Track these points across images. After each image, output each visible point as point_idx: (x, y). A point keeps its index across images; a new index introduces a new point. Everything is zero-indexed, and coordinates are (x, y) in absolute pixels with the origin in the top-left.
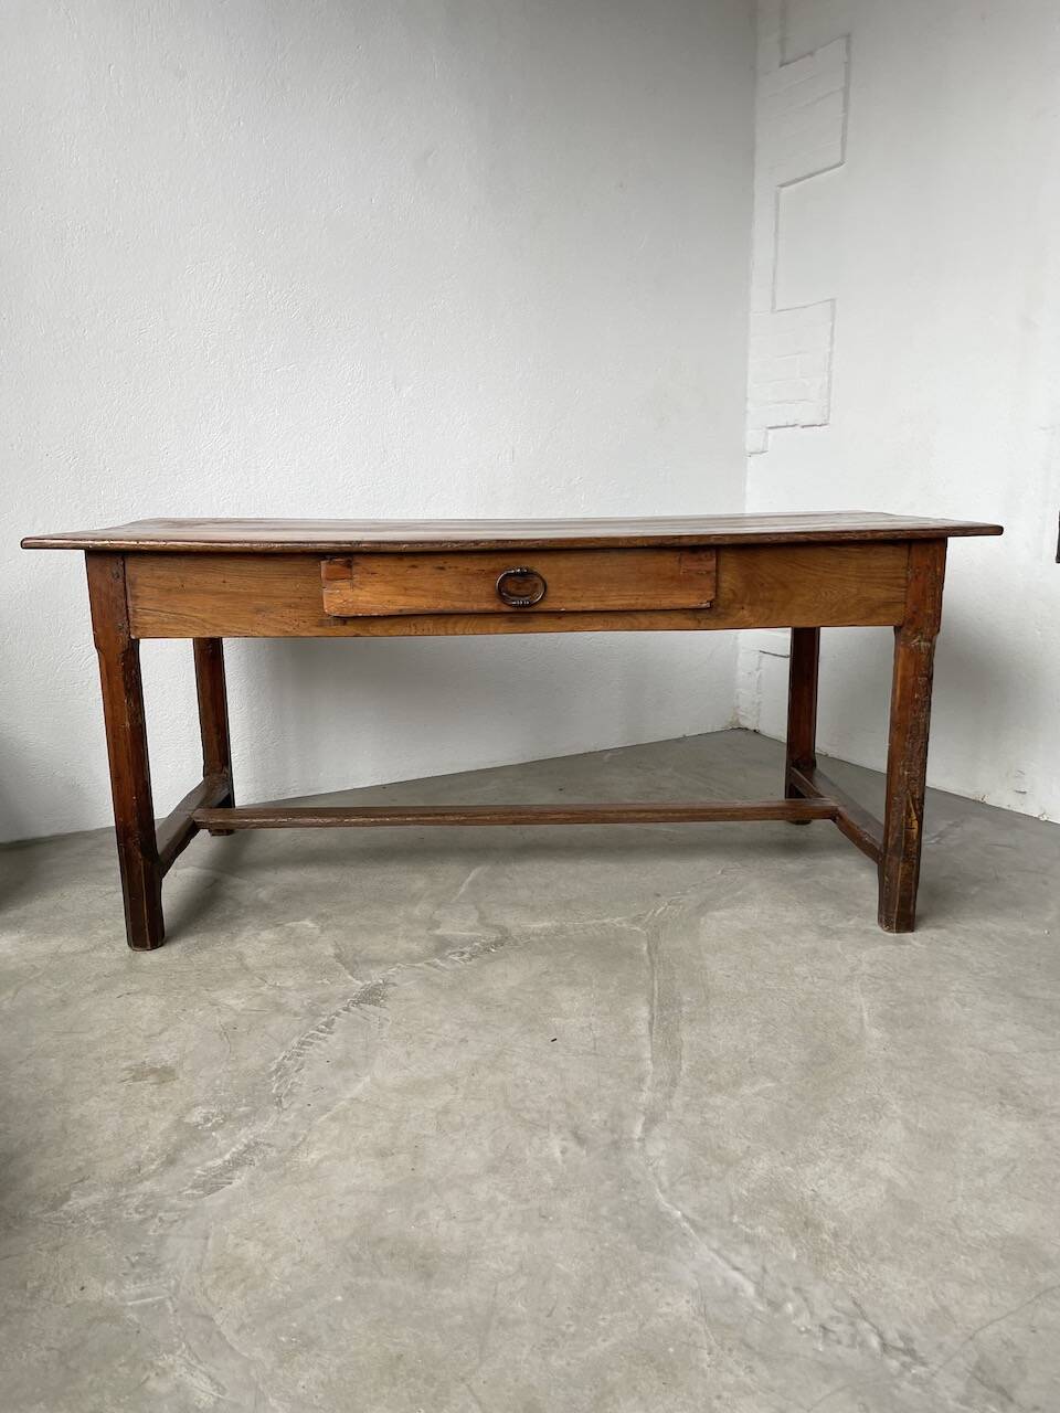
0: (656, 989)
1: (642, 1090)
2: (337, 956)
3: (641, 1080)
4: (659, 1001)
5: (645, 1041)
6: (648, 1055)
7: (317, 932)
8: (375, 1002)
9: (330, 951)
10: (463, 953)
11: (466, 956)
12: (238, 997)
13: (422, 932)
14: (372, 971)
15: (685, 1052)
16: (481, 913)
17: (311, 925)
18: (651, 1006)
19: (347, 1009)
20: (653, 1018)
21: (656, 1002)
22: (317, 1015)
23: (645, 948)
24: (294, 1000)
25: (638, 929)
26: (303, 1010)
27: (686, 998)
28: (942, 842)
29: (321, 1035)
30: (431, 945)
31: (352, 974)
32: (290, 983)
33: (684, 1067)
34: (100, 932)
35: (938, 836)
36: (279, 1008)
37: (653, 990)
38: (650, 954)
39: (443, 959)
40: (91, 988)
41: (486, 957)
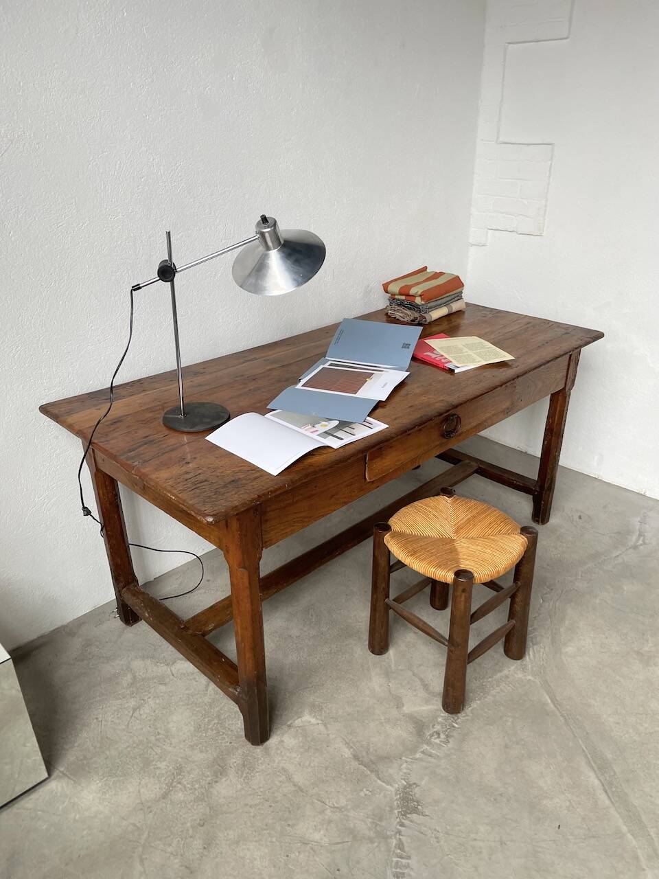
0: (585, 749)
1: (644, 870)
2: (356, 757)
3: (637, 858)
4: (595, 763)
5: (612, 811)
6: (624, 829)
7: (322, 727)
8: (415, 810)
9: (347, 753)
10: (438, 734)
11: (442, 736)
12: (316, 829)
13: (394, 713)
14: (391, 771)
15: (644, 818)
16: (421, 680)
17: (313, 721)
18: (595, 772)
19: (402, 825)
20: (603, 785)
21: (593, 764)
22: (386, 838)
23: (549, 701)
24: (360, 821)
25: (530, 677)
26: (372, 834)
27: (609, 756)
28: (647, 541)
29: (404, 861)
30: (411, 727)
31: (379, 778)
32: (343, 802)
33: (653, 835)
34: (159, 764)
35: (640, 535)
36: (354, 835)
37: (584, 751)
38: (555, 706)
39: (429, 743)
40: (197, 844)
41: (455, 734)
